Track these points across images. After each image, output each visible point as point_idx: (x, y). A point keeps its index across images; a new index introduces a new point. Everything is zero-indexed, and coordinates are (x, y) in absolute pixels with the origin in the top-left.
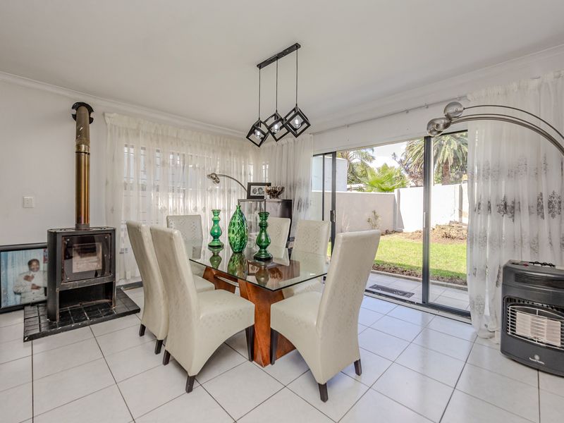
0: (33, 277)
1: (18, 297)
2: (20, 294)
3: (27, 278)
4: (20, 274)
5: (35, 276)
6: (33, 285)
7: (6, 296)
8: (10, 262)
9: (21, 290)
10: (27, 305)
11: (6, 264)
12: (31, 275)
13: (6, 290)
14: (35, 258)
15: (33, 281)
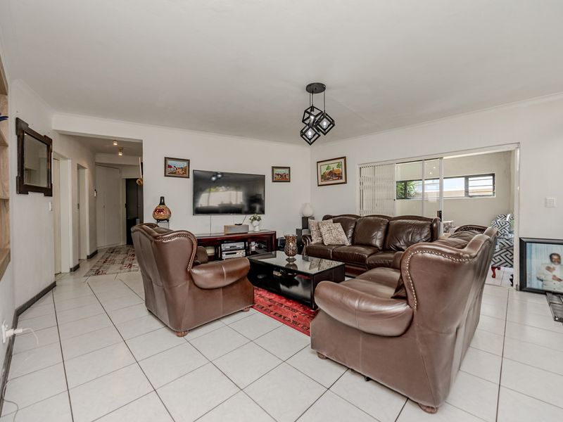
0: (554, 269)
1: (541, 283)
2: (542, 280)
3: (548, 269)
4: (542, 264)
5: (556, 269)
6: (554, 276)
7: (530, 279)
8: (534, 251)
9: (543, 277)
10: (550, 292)
11: (531, 253)
12: (552, 267)
13: (530, 274)
14: (557, 252)
15: (554, 273)
